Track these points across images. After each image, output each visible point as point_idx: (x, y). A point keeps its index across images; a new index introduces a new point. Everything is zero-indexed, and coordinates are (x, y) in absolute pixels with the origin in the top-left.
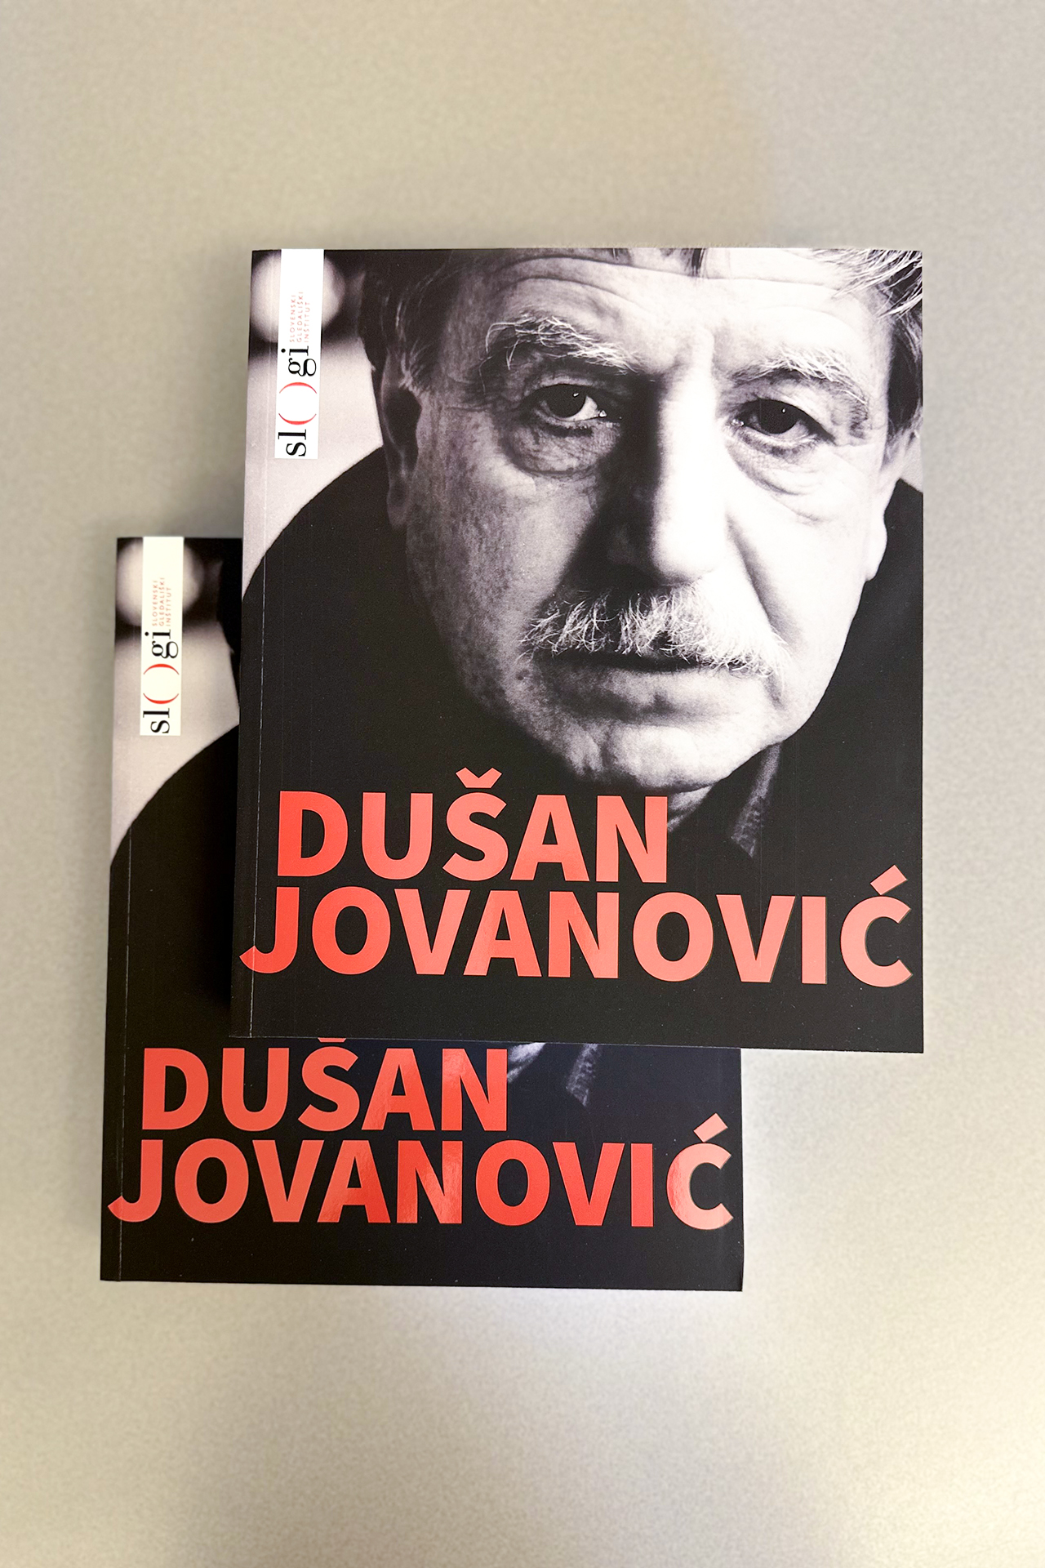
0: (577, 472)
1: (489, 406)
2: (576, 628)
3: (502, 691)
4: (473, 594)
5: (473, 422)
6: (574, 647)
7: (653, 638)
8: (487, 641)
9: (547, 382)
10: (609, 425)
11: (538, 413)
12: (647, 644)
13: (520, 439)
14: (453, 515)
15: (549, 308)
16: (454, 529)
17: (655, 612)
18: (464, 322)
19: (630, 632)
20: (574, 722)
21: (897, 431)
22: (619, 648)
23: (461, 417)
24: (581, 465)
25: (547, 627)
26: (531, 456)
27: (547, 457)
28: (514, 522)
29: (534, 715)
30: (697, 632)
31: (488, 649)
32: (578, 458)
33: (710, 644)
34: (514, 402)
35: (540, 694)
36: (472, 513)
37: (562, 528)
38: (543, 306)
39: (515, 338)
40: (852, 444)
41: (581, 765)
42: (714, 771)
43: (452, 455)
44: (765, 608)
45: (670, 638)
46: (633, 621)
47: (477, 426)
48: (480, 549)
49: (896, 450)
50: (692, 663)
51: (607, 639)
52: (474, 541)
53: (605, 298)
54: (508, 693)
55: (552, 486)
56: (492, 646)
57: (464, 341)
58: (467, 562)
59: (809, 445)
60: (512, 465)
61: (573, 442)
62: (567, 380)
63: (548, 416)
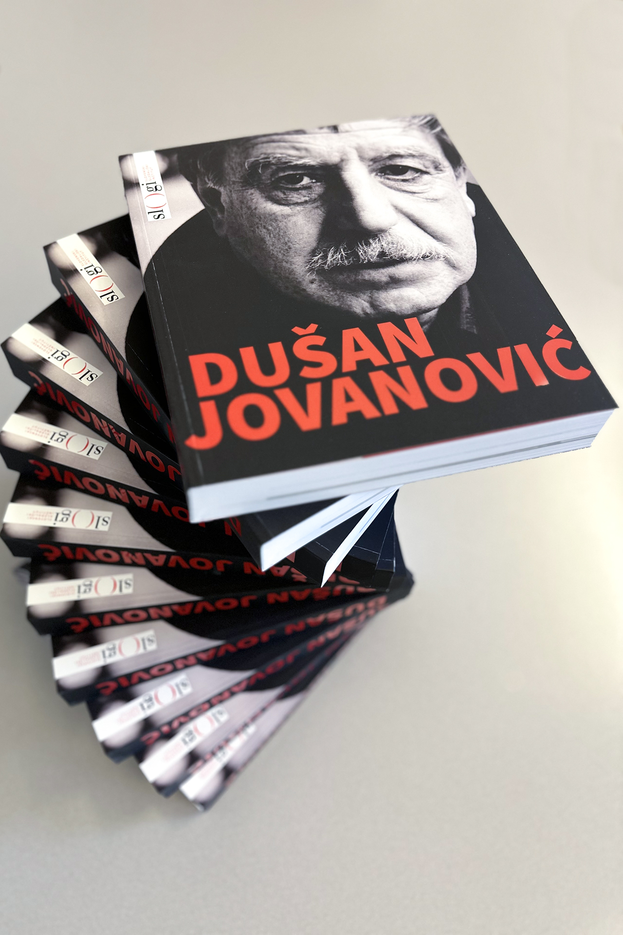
0: (310, 201)
1: (255, 186)
2: (334, 258)
3: (304, 290)
4: (273, 254)
5: (249, 193)
6: (336, 265)
7: (377, 254)
8: (287, 271)
9: (282, 174)
10: (318, 184)
11: (281, 185)
12: (375, 257)
13: (276, 195)
14: (251, 227)
15: (273, 151)
16: (254, 232)
17: (373, 244)
18: (233, 162)
19: (364, 254)
20: (350, 295)
21: (456, 167)
22: (361, 261)
23: (243, 193)
24: (311, 199)
25: (318, 259)
26: (284, 200)
27: (292, 199)
28: (285, 224)
29: (326, 296)
30: (399, 248)
31: (290, 274)
32: (309, 197)
33: (408, 251)
34: (268, 183)
35: (326, 287)
36: (261, 224)
37: (311, 222)
38: (269, 151)
39: (260, 163)
40: (438, 173)
41: (361, 313)
42: (436, 301)
43: (243, 206)
44: (429, 234)
45: (386, 253)
46: (363, 250)
47: (252, 194)
48: (270, 237)
49: (460, 173)
50: (402, 260)
51: (353, 259)
52: (265, 234)
53: (298, 145)
54: (308, 290)
55: (298, 208)
56: (292, 272)
57: (234, 168)
58: (265, 242)
59: (419, 176)
60: (275, 204)
61: (304, 192)
62: (292, 172)
63: (287, 185)
